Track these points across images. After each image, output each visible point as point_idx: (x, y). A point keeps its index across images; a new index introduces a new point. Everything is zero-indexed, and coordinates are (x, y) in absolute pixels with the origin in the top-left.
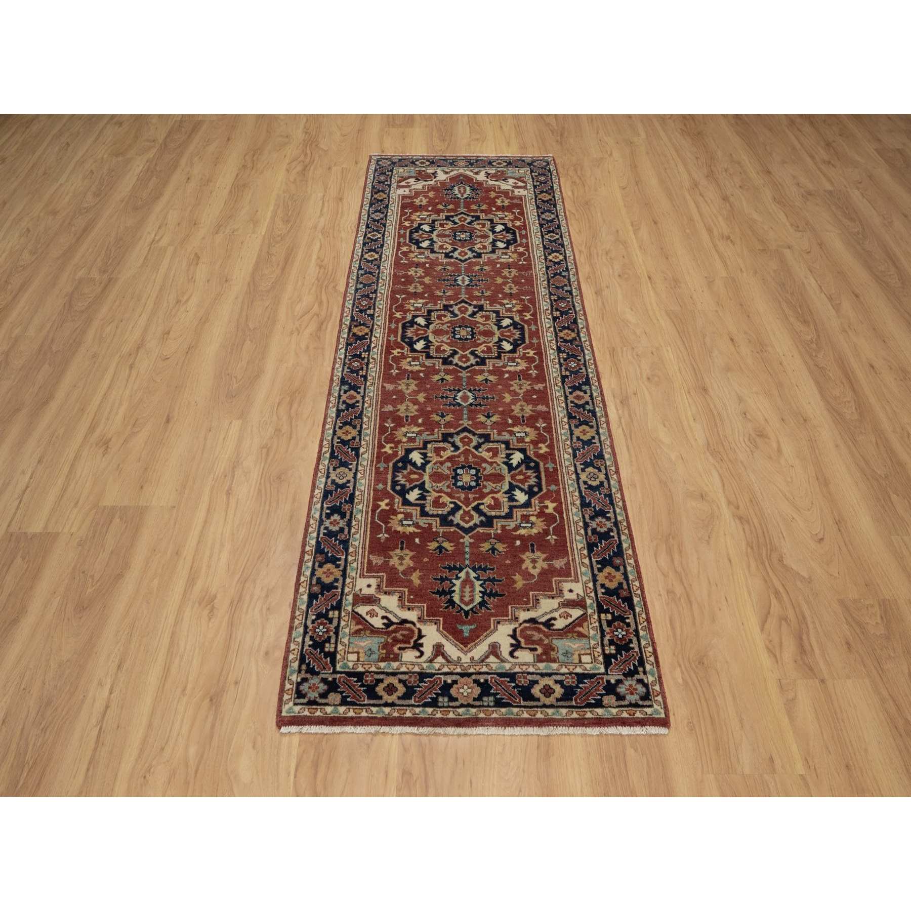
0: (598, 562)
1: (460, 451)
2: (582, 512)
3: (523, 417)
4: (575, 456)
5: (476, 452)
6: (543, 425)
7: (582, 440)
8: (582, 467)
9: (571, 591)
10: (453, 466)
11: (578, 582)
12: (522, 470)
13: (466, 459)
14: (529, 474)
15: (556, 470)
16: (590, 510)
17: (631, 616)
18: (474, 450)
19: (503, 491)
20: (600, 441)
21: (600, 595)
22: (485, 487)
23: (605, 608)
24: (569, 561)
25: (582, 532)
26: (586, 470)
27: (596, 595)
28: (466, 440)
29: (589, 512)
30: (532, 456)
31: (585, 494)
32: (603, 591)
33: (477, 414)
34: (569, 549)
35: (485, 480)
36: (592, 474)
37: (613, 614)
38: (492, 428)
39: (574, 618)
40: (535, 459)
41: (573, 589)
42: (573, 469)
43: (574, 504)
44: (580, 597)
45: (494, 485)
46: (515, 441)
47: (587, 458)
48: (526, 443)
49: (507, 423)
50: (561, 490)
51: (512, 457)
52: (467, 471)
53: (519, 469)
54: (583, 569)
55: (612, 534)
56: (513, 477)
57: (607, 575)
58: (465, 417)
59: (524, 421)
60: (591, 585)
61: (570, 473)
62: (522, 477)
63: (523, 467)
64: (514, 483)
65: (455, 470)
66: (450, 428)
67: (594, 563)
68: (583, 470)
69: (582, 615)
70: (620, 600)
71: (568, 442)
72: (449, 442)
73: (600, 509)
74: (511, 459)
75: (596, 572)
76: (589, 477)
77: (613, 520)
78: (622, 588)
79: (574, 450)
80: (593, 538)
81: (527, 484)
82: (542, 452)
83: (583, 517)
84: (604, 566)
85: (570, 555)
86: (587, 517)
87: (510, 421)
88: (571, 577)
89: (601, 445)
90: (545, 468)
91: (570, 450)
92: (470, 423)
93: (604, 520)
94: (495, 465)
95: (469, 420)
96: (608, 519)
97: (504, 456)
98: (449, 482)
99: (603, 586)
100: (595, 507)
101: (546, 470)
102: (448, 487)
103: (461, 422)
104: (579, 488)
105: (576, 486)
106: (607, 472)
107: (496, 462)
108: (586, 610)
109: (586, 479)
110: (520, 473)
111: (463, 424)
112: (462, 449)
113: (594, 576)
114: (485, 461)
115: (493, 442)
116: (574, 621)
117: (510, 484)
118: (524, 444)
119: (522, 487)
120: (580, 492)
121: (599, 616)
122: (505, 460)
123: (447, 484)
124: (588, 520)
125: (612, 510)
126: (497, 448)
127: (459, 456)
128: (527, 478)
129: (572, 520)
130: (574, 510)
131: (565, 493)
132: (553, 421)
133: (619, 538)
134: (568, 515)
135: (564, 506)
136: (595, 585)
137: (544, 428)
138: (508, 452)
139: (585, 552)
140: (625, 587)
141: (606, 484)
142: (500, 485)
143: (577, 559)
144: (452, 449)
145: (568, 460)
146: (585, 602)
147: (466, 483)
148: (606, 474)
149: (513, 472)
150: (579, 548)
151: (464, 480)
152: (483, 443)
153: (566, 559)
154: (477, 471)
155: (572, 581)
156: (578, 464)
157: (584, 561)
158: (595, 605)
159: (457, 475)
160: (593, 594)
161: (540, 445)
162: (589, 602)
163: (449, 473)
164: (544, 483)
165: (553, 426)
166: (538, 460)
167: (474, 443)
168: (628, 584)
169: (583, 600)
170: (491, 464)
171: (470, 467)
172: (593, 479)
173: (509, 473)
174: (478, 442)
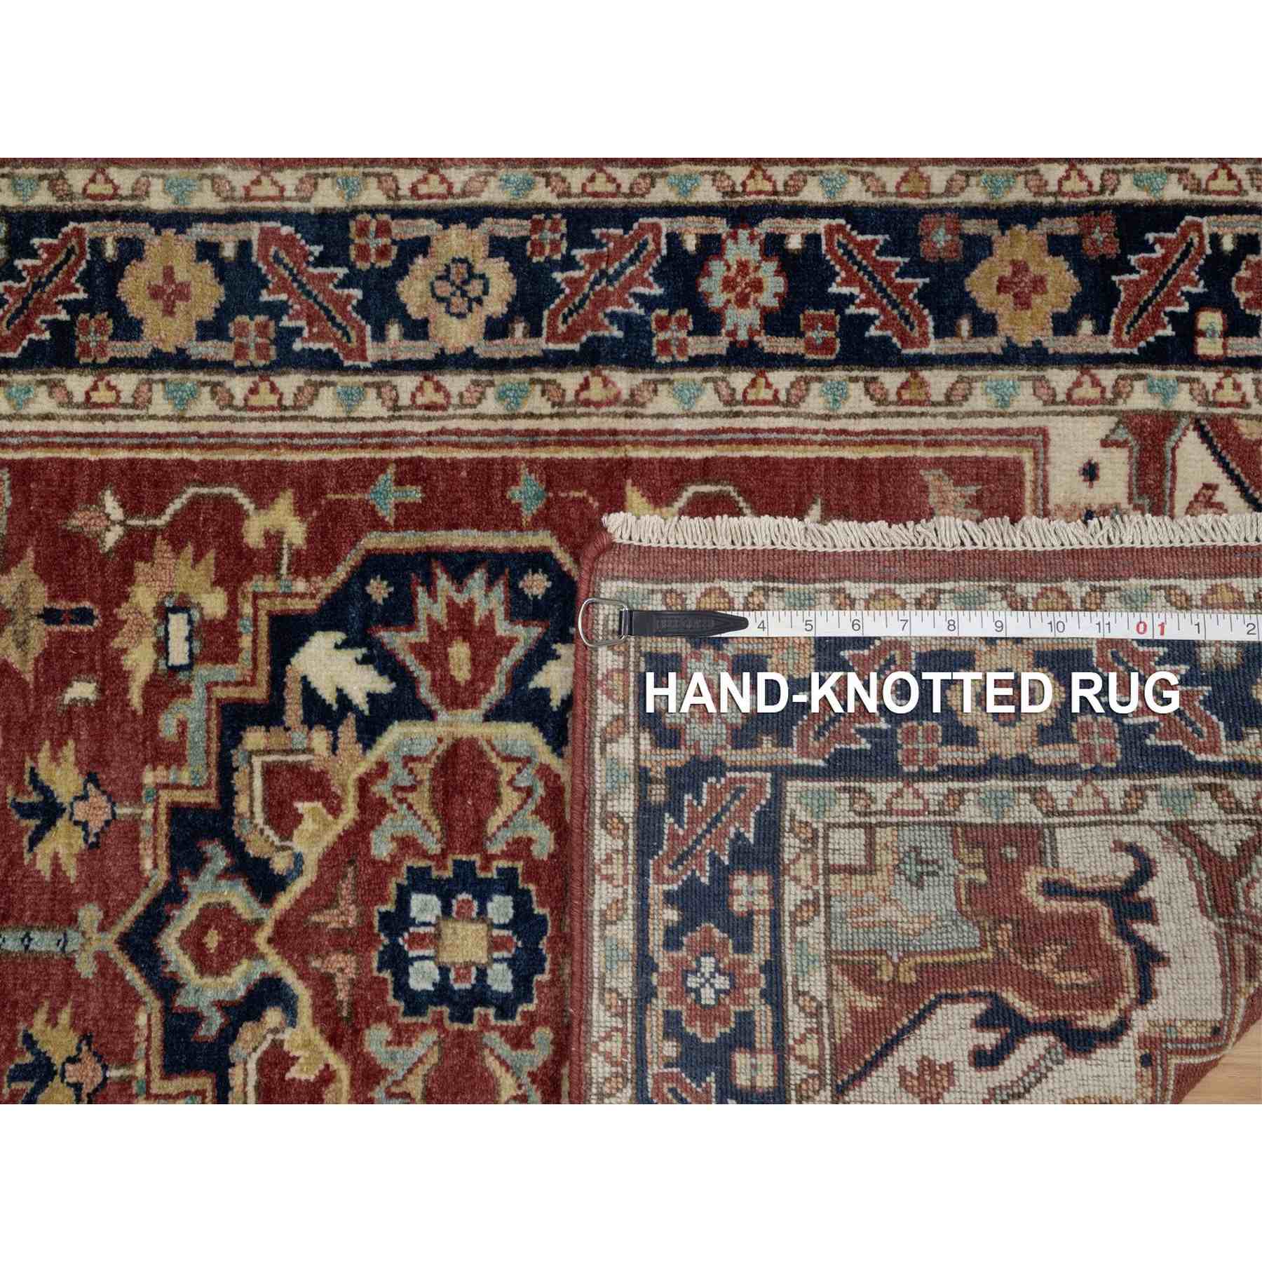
0: (945, 329)
1: (289, 976)
2: (674, 366)
3: (49, 616)
4: (327, 363)
5: (298, 887)
6: (116, 513)
7: (224, 313)
8: (394, 331)
9: (1090, 472)
10: (387, 1016)
11: (1044, 432)
12: (416, 649)
13: (341, 941)
14: (439, 612)
15: (411, 471)
16: (663, 324)
17: (1208, 225)
18: (284, 901)
19: (545, 755)
20: (231, 217)
21: (1106, 344)
22: (520, 847)
23: (1169, 331)
24: (937, 462)
25: (782, 379)
26: (414, 311)
27: (1108, 360)
28: (212, 940)
29: (673, 334)
30: (327, 585)
31: (569, 336)
32: (1087, 326)
33: (31, 874)
34: (875, 454)
35: (477, 841)
36: (444, 289)
37: (1198, 303)
38: (136, 793)
39: (1216, 474)
40: (341, 573)
41: (1079, 465)
42: (406, 383)
43: (633, 400)
44: (1122, 434)
45: (510, 799)
46: (220, 672)
47: (343, 303)
48: (234, 610)
49: (94, 711)
50: (543, 454)
51: (329, 696)
52: (418, 940)
53: (410, 661)
54: (979, 401)
55: (795, 243)
56: (458, 697)
57: (1008, 298)
58: (44, 942)
59: (84, 616)
60: (1061, 379)
61: (430, 395)
62: (460, 652)
63: (397, 640)
64: (497, 691)
65: (416, 1002)
66: (125, 1025)
67: (951, 346)
68: (417, 329)
69: (1204, 436)
70: (1133, 259)
71: (238, 386)
72: (228, 1035)
73: (659, 276)
74: (342, 698)
75: (993, 345)
76: (459, 303)
77: (721, 226)
78: (1076, 240)
79: (288, 361)
80: (817, 335)
81: (502, 628)
82: (296, 533)
83: (699, 362)
84: (966, 305)
85: (908, 452)
86: (699, 346)
87: (82, 690)
88: (1018, 464)
89: (257, 216)
90: (399, 526)
91: (290, 383)
92: (89, 914)
93: (717, 267)
94: (381, 789)
95: (73, 920)
96: (711, 246)
97: (320, 739)
98: (493, 1038)
99: (1064, 325)
100: (649, 303)
101: (409, 517)
102: (519, 1040)
103: (86, 968)
104: (526, 363)
105: (520, 377)
106: (428, 213)
107: (363, 785)
108: (1179, 415)
109: (477, 320)
110: (431, 655)
111: (102, 959)
112: (275, 964)
113: (1011, 356)
114: (355, 840)
115: (227, 793)
116: (1236, 480)
117: (497, 714)
118: (245, 625)
119: (518, 652)
120: (559, 361)
121: (1209, 363)
122: (347, 731)
123: (504, 1049)
124: (720, 345)
125: (665, 225)
126: (270, 772)
127: (323, 985)
128: (461, 619)
129: (719, 423)
130: (665, 401)
131: (565, 438)
132: (85, 454)
133: (817, 212)
134: (693, 440)
135: (645, 453)
136: (1060, 361)
137: (132, 506)
138: (294, 711)
139: (891, 380)
140: (1069, 226)
141: (508, 228)
142: (507, 770)
143: (927, 423)
144: (273, 1016)
145: (350, 398)
146: (1136, 413)
147: (495, 945)
148: (447, 217)
149: (424, 692)
150: (868, 406)
151: (481, 956)
152: (235, 847)
153: (929, 476)
154: (420, 881)
155: (1041, 462)
156: (374, 352)
157: (937, 394)
158: (1155, 373)
159: (442, 992)
160: (1108, 376)
161: (253, 534)
162: (1140, 399)
163: (430, 1037)
164: (496, 541)
165: (121, 455)
166: (351, 559)
167: (239, 898)
168: (1055, 212)
169: (1129, 420)
170: (372, 810)
171: (398, 921)
172: (475, 288)
173: (431, 716)
174: (226, 874)
